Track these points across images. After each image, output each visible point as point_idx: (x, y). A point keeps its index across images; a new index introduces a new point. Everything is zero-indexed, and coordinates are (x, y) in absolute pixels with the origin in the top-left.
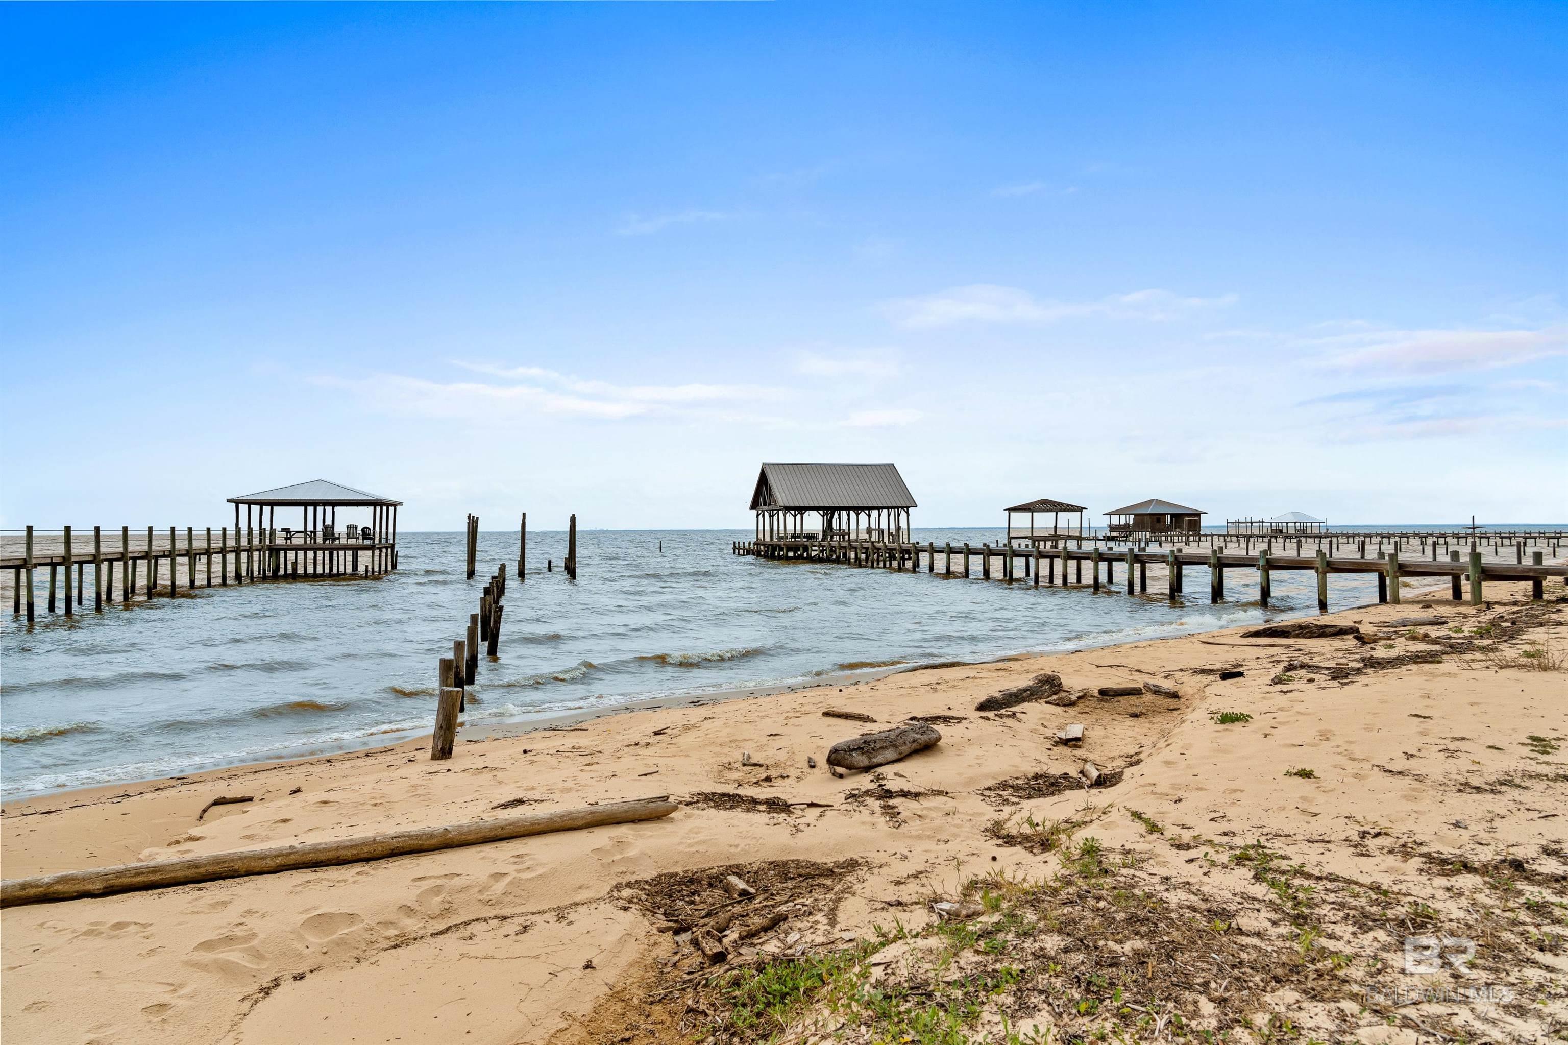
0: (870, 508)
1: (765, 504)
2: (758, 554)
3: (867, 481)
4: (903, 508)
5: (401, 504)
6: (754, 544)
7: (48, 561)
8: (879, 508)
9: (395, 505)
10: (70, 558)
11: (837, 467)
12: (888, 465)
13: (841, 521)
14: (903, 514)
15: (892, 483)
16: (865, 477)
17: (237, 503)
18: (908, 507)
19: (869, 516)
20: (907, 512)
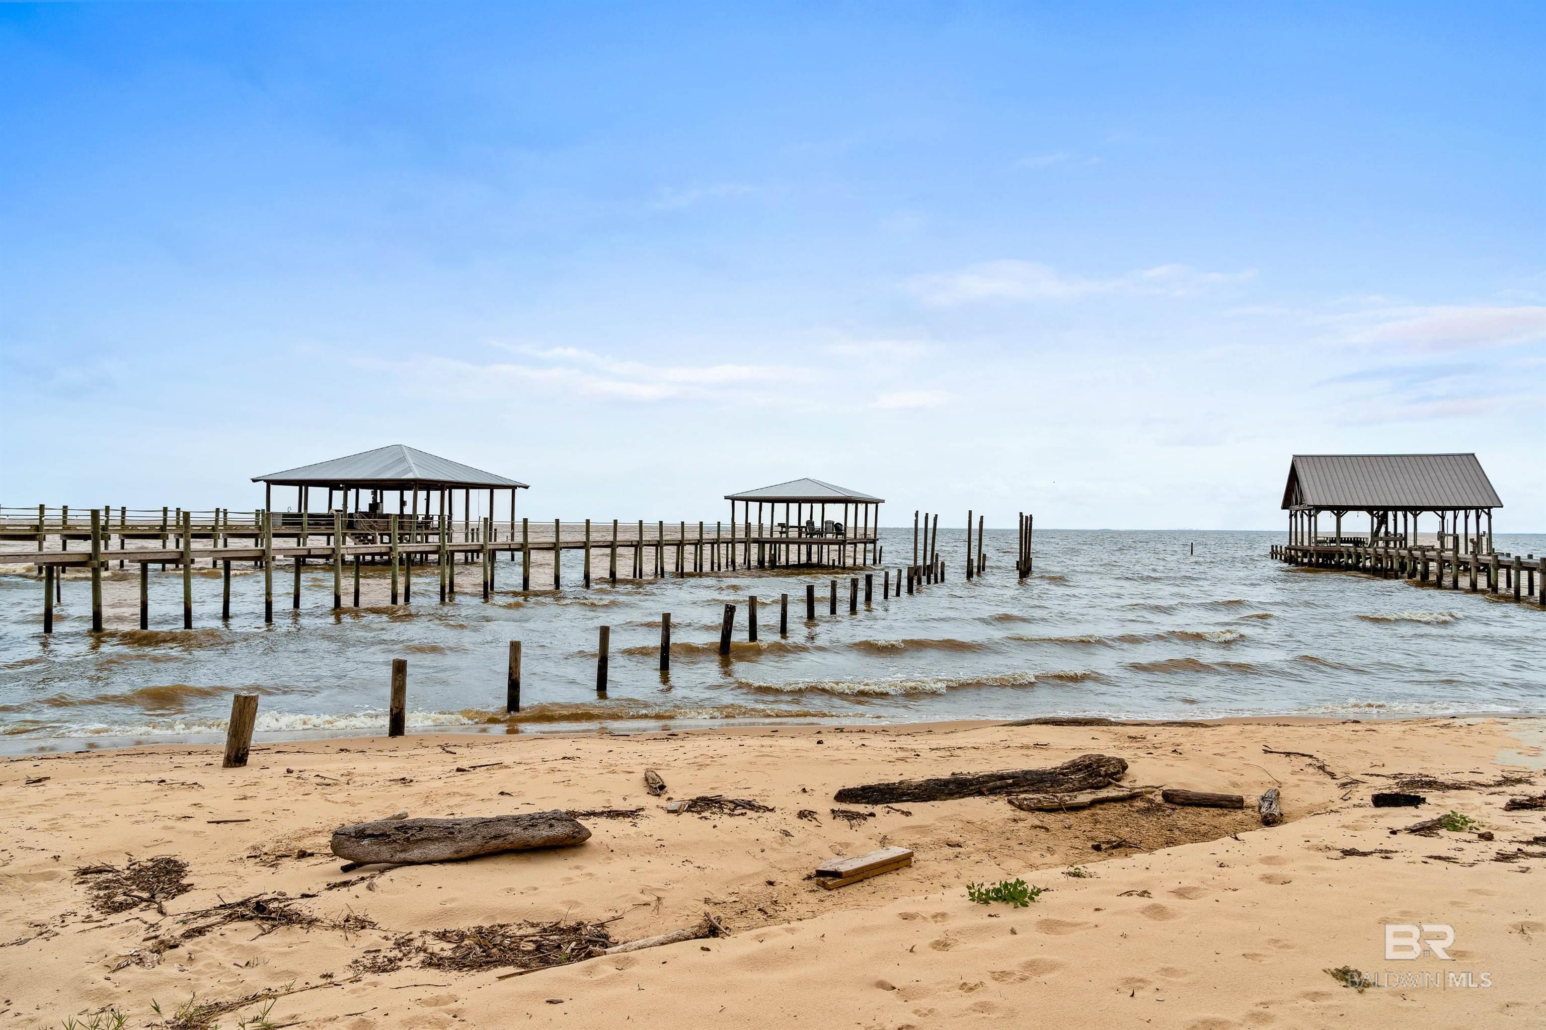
0: (1444, 509)
1: (1296, 504)
2: (1290, 560)
3: (1433, 475)
4: (1482, 508)
5: (883, 501)
6: (1286, 548)
7: (507, 547)
8: (1455, 509)
9: (877, 502)
10: (526, 546)
11: (1392, 459)
12: (1467, 455)
13: (1397, 523)
14: (1484, 518)
15: (1469, 478)
16: (1430, 470)
17: (733, 499)
18: (1489, 508)
19: (1443, 518)
20: (1489, 515)
